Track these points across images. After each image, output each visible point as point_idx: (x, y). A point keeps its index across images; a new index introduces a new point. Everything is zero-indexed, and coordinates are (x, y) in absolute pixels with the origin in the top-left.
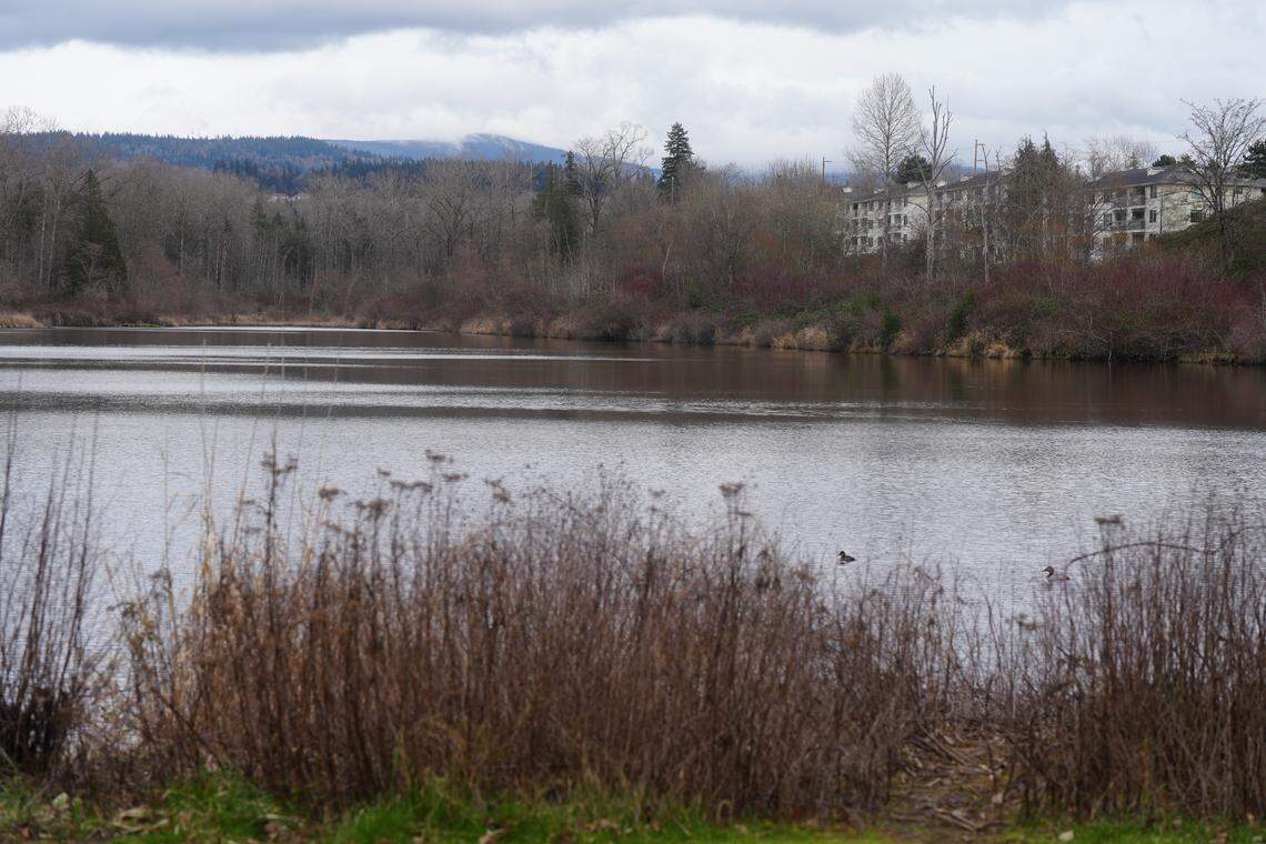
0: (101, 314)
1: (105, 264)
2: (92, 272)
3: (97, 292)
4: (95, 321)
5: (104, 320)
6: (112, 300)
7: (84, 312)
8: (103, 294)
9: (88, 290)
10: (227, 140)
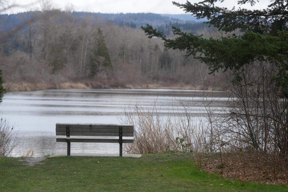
0: (105, 84)
1: (105, 65)
2: (100, 68)
3: (102, 75)
4: (103, 86)
5: (106, 86)
6: (108, 78)
7: (99, 83)
8: (105, 76)
9: (99, 75)
10: (121, 14)
